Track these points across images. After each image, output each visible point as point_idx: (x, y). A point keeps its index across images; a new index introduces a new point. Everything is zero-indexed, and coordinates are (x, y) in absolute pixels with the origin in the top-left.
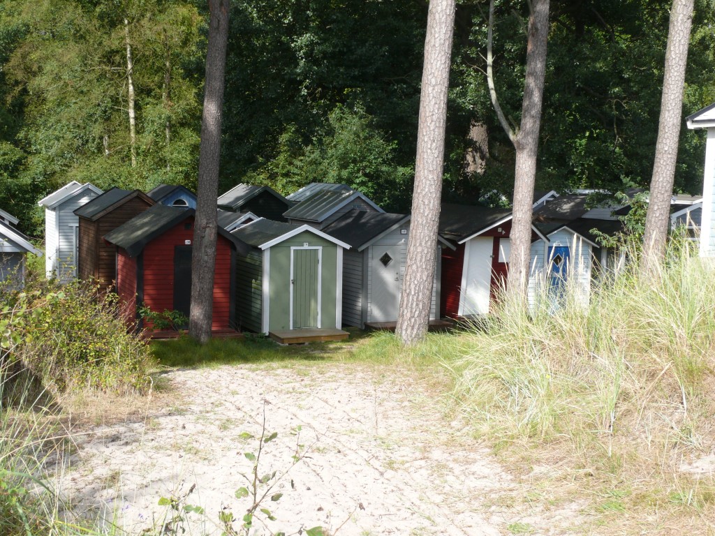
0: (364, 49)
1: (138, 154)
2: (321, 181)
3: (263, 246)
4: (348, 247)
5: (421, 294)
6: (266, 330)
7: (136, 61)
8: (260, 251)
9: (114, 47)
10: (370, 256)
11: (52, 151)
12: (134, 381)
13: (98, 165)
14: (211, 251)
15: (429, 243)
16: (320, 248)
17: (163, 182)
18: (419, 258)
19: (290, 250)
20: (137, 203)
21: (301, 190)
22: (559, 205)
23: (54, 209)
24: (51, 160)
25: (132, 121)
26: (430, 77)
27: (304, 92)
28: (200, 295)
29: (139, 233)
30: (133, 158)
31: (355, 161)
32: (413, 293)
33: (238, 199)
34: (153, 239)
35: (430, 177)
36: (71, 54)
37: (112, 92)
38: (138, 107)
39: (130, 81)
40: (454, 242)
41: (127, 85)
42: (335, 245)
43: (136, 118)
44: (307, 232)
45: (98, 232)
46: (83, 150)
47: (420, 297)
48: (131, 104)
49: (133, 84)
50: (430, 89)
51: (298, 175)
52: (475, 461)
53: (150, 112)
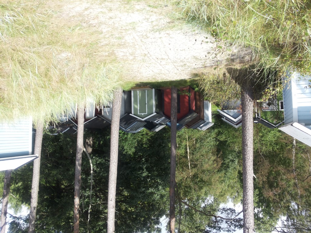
0: (127, 172)
1: (186, 139)
2: (133, 133)
3: (155, 114)
4: (130, 114)
5: (116, 101)
6: (153, 90)
7: (188, 166)
8: (156, 112)
9: (194, 169)
10: (124, 112)
11: (209, 139)
12: (205, 77)
13: (197, 135)
14: (172, 112)
15: (114, 116)
16: (138, 114)
17: (179, 131)
18: (117, 112)
19: (147, 113)
20: (189, 125)
21: (139, 131)
22: (61, 130)
23: (210, 122)
24: (210, 136)
25: (188, 148)
26: (115, 165)
27: (143, 159)
28: (175, 99)
29: (190, 117)
30: (187, 138)
31: (123, 140)
32: (118, 102)
33: (158, 128)
34: (186, 115)
35: (114, 136)
36: (206, 166)
37: (194, 156)
38: (187, 152)
39: (189, 159)
40: (98, 117)
41: (190, 159)
42: (134, 115)
43: (187, 149)
44: (143, 118)
45: (200, 116)
46: (201, 140)
47: (116, 100)
48: (188, 153)
49: (188, 159)
50: (115, 161)
51: (140, 135)
52: (122, 56)
53: (183, 151)
